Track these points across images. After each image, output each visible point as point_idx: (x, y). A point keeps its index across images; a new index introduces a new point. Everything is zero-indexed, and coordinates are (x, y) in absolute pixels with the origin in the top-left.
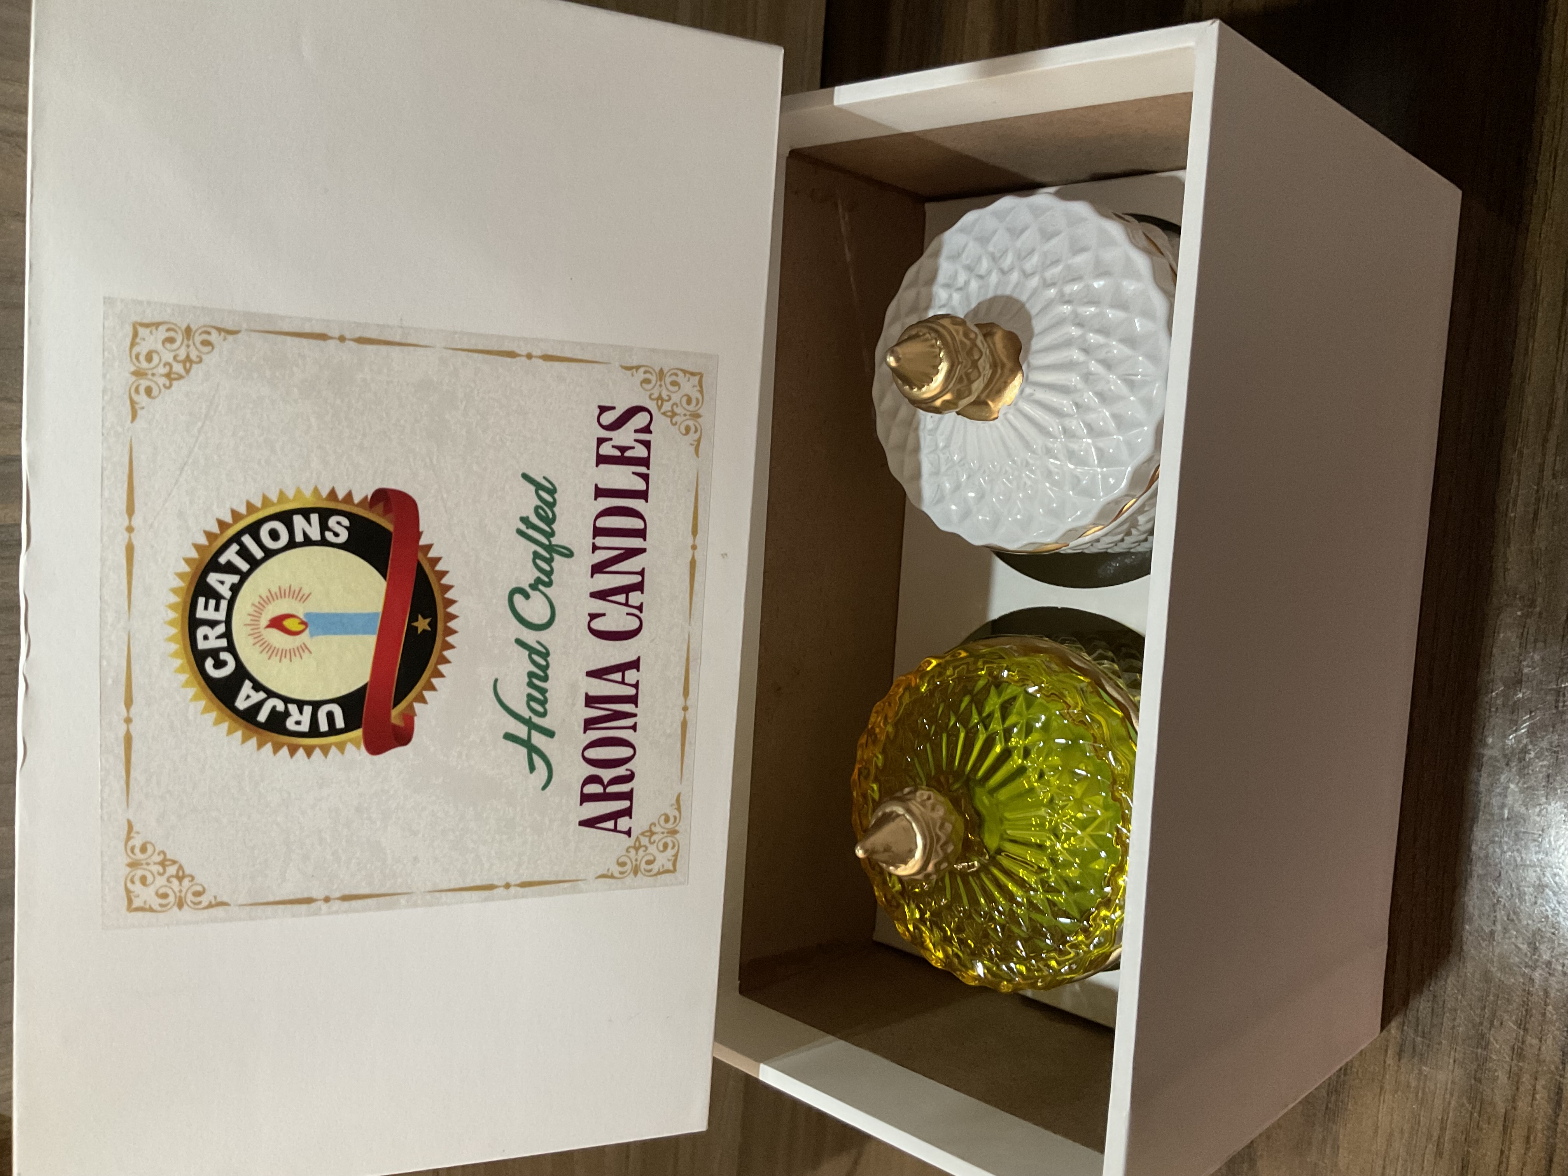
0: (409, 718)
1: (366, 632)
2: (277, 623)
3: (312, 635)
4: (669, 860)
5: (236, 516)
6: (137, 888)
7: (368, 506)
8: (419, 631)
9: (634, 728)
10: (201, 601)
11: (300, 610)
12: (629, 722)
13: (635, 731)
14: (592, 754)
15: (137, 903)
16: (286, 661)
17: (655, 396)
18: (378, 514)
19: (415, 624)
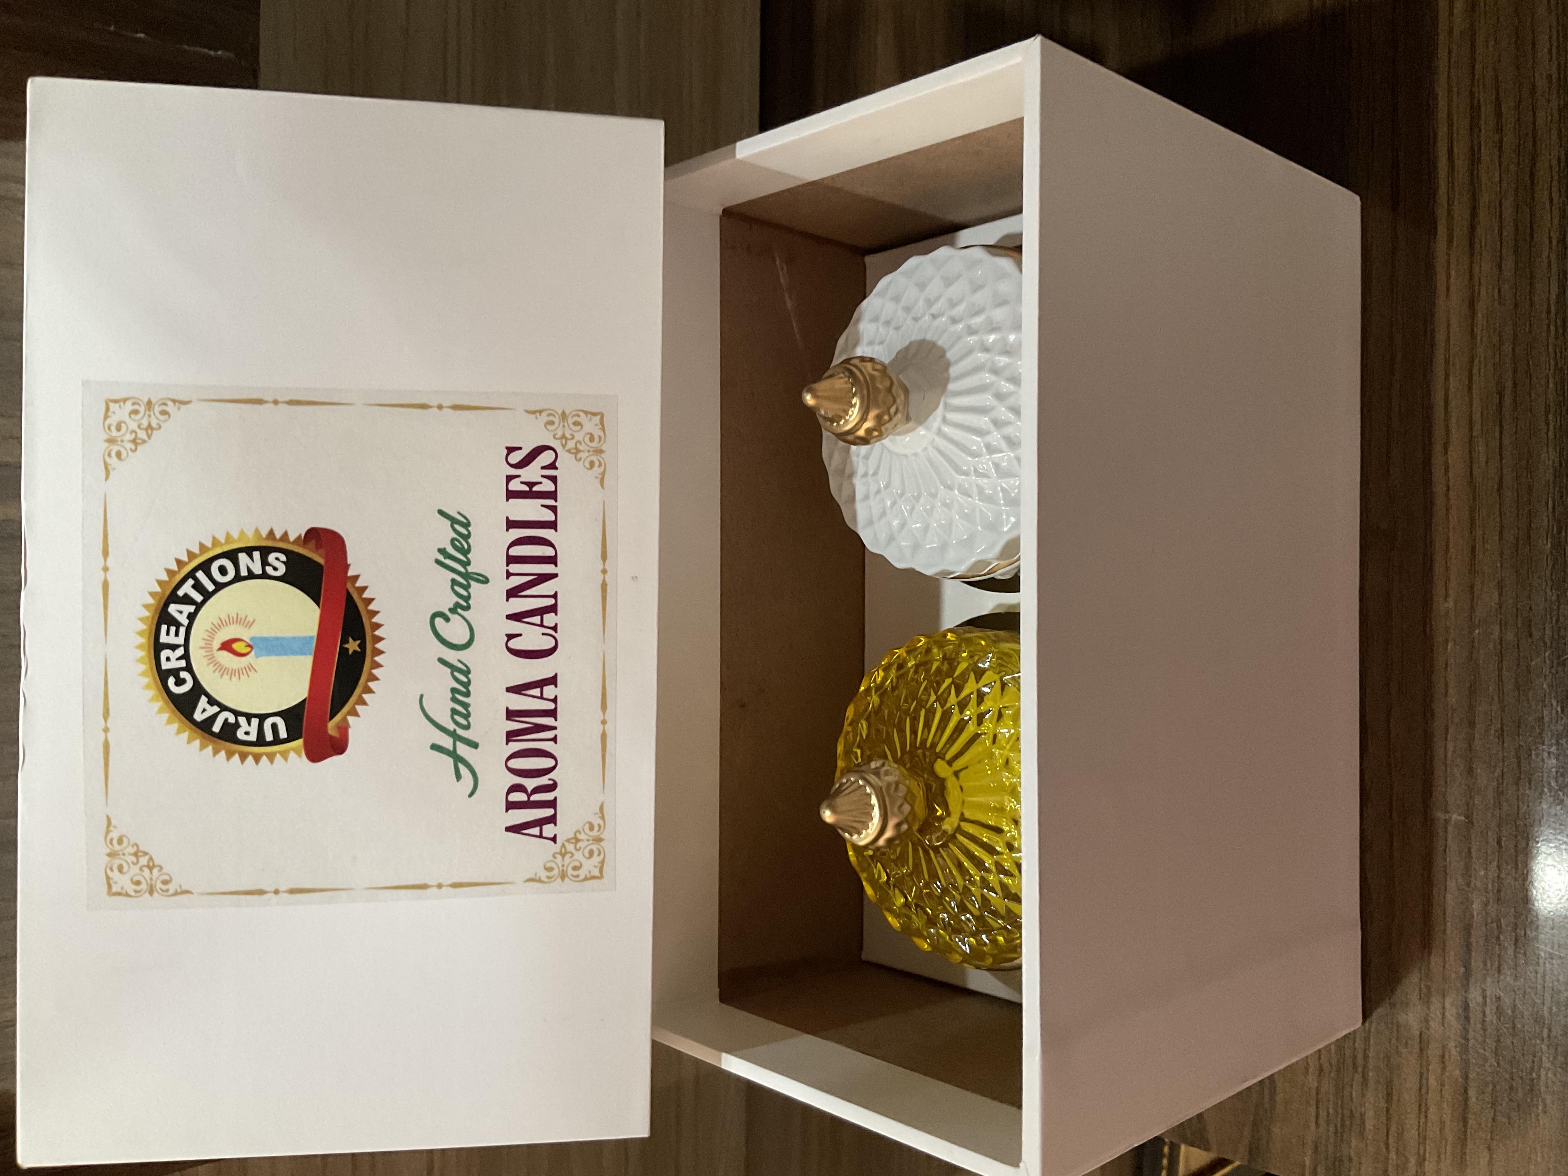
0: (344, 729)
1: (303, 653)
2: (227, 646)
3: (257, 656)
4: (595, 867)
5: (191, 555)
6: (115, 875)
7: (302, 543)
8: (350, 652)
9: (554, 739)
10: (164, 627)
11: (246, 635)
12: (549, 734)
13: (556, 743)
14: (515, 764)
15: (115, 889)
16: (235, 679)
17: (559, 434)
18: (311, 550)
19: (346, 646)
